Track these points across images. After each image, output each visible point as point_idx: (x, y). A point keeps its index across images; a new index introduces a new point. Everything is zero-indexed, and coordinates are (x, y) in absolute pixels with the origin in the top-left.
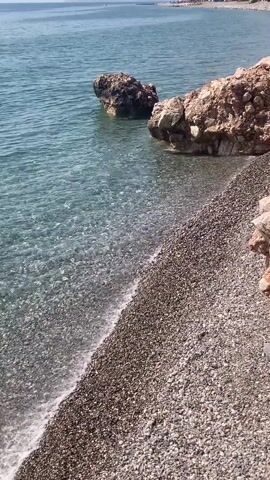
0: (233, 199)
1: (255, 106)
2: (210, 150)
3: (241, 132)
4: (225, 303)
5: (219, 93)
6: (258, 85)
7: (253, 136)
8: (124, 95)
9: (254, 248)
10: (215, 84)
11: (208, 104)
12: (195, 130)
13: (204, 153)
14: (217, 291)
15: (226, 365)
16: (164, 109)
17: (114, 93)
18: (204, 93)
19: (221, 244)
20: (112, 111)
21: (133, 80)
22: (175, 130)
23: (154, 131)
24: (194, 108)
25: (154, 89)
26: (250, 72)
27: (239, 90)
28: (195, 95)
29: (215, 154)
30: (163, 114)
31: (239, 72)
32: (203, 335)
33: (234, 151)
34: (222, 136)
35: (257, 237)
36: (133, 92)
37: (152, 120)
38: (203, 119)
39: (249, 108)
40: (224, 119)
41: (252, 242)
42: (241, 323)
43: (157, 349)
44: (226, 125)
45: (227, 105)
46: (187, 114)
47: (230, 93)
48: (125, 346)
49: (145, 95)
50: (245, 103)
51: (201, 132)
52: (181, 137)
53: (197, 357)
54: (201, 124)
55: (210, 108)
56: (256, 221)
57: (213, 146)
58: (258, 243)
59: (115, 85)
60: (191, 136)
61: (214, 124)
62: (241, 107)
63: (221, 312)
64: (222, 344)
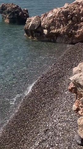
0: (62, 65)
1: (73, 21)
2: (52, 40)
3: (66, 33)
4: (57, 115)
5: (57, 15)
6: (75, 12)
7: (71, 35)
8: (13, 13)
9: (70, 90)
10: (55, 10)
11: (52, 20)
12: (45, 31)
13: (50, 41)
14: (54, 109)
15: (57, 145)
16: (32, 21)
17: (8, 12)
18: (50, 15)
19: (56, 86)
20: (7, 21)
21: (18, 7)
22: (36, 31)
23: (27, 31)
24: (45, 21)
25: (27, 11)
26: (71, 5)
27: (66, 14)
28: (46, 15)
29: (55, 42)
30: (31, 23)
31: (66, 5)
32: (47, 130)
33: (63, 41)
34: (58, 34)
35: (72, 86)
36: (17, 12)
37: (26, 26)
38: (49, 26)
39: (70, 22)
40: (59, 27)
41: (70, 88)
42: (64, 124)
43: (25, 137)
44: (60, 30)
45: (60, 21)
46: (42, 24)
47: (62, 15)
48: (10, 136)
49: (23, 14)
50: (69, 20)
51: (48, 32)
52: (39, 34)
53: (43, 141)
54: (48, 29)
55: (53, 22)
56: (72, 78)
57: (54, 39)
58: (72, 88)
59: (9, 9)
60: (44, 34)
61: (54, 29)
62: (67, 22)
63: (55, 119)
64: (55, 135)
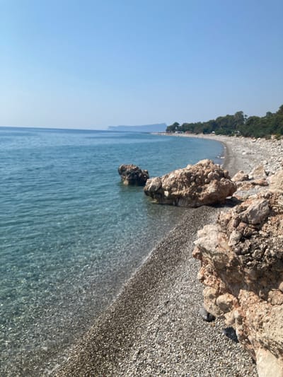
0: (185, 229)
1: (196, 183)
2: (174, 203)
3: (190, 195)
4: (179, 285)
5: (179, 176)
6: (198, 173)
7: (195, 198)
8: (133, 175)
9: (195, 256)
10: (177, 172)
11: (173, 181)
12: (167, 193)
13: (171, 204)
14: (176, 278)
15: (179, 320)
16: (152, 182)
17: (128, 174)
18: (172, 176)
19: (178, 253)
20: (126, 182)
21: (137, 168)
22: (157, 193)
23: (147, 193)
24: (166, 183)
25: (147, 172)
26: (194, 167)
27: (188, 175)
28: (167, 176)
29: (176, 205)
30: (151, 184)
31: (189, 167)
32: (168, 302)
33: (186, 204)
34: (180, 197)
35: (196, 251)
36: (137, 174)
37: (146, 187)
38: (171, 188)
39: (193, 184)
40: (181, 189)
41: (194, 253)
42: (188, 296)
43: (143, 309)
44: (182, 192)
45: (182, 182)
46: (163, 185)
47: (184, 176)
48: (126, 307)
49: (143, 175)
50: (192, 182)
51: (170, 194)
52: (159, 196)
53: (164, 314)
54: (170, 190)
55: (174, 183)
56: (196, 242)
57: (175, 201)
58: (197, 254)
59: (128, 170)
60: (165, 196)
61: (176, 191)
62: (189, 183)
63: (177, 290)
64: (177, 308)
